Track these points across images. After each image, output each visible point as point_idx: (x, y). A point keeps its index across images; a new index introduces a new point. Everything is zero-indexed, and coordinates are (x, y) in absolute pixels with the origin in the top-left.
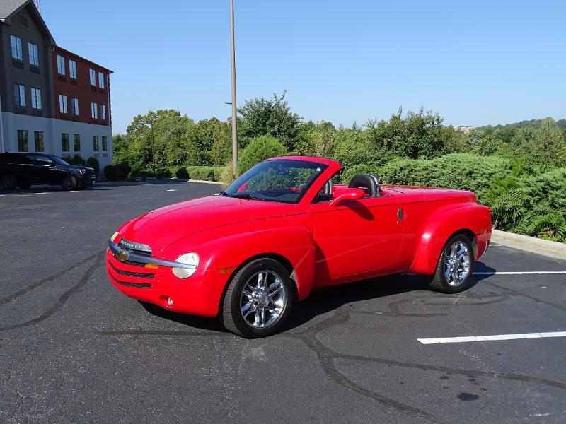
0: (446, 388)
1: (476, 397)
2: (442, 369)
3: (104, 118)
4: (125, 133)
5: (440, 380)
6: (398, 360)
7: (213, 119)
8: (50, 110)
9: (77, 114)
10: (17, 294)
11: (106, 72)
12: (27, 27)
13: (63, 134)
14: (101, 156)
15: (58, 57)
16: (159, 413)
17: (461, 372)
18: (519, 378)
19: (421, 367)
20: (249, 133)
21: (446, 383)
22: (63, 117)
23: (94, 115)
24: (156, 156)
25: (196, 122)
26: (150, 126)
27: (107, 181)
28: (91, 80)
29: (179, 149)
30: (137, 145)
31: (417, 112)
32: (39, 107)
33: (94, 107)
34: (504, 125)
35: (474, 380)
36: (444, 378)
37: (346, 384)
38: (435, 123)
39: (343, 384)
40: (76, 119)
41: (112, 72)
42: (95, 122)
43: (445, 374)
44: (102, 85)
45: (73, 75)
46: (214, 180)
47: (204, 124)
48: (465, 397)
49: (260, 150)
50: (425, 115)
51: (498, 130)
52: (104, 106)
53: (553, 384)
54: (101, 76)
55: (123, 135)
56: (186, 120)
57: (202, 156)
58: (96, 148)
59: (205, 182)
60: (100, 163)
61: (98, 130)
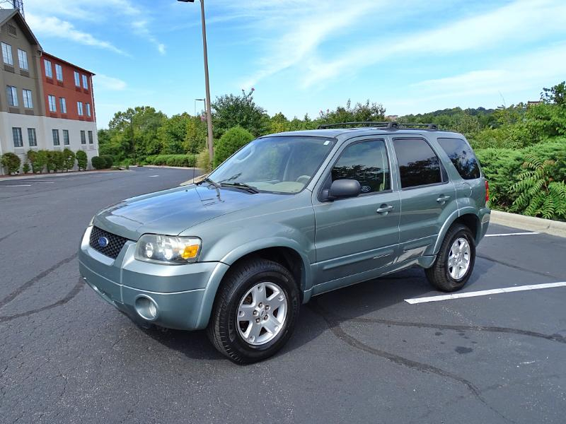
0: (442, 343)
1: (470, 350)
2: (433, 326)
3: (89, 115)
4: (108, 128)
5: (435, 337)
6: (394, 320)
7: (185, 114)
8: (40, 109)
9: (65, 112)
10: (39, 277)
11: (89, 75)
12: (15, 34)
13: (53, 130)
14: (88, 149)
15: (46, 62)
16: (199, 385)
17: (450, 327)
18: (499, 330)
19: (415, 325)
20: (222, 125)
21: (441, 339)
22: (53, 115)
23: (80, 113)
24: (136, 147)
25: (170, 116)
26: (129, 121)
27: (94, 170)
28: (76, 82)
29: (155, 140)
30: (119, 138)
31: (363, 104)
32: (31, 106)
33: (80, 105)
34: (422, 114)
35: (463, 334)
36: (438, 334)
37: (358, 345)
38: (379, 113)
39: (355, 346)
40: (64, 117)
41: (94, 74)
42: (81, 119)
43: (438, 330)
44: (85, 86)
45: (59, 77)
46: (188, 166)
47: (176, 118)
48: (461, 350)
49: (233, 139)
50: (370, 106)
51: (419, 118)
52: (88, 105)
53: (529, 333)
54: (84, 78)
55: (106, 130)
56: (160, 115)
57: (177, 146)
58: (83, 142)
59: (179, 168)
60: (87, 155)
61: (85, 125)
